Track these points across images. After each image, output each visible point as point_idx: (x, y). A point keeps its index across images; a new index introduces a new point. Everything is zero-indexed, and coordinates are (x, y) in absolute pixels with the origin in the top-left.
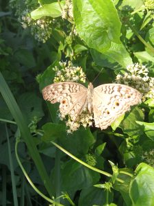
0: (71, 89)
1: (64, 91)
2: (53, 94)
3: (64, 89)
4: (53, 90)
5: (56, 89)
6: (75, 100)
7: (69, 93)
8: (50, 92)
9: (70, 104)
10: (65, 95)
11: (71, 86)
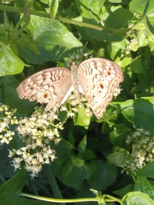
0: (53, 78)
1: (46, 82)
2: (32, 89)
3: (44, 79)
4: (32, 83)
5: (35, 82)
6: (58, 90)
7: (51, 84)
8: (27, 87)
9: (54, 96)
10: (46, 87)
11: (54, 73)
